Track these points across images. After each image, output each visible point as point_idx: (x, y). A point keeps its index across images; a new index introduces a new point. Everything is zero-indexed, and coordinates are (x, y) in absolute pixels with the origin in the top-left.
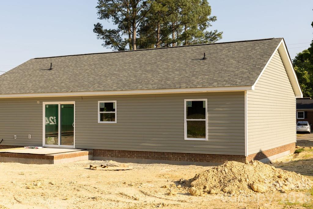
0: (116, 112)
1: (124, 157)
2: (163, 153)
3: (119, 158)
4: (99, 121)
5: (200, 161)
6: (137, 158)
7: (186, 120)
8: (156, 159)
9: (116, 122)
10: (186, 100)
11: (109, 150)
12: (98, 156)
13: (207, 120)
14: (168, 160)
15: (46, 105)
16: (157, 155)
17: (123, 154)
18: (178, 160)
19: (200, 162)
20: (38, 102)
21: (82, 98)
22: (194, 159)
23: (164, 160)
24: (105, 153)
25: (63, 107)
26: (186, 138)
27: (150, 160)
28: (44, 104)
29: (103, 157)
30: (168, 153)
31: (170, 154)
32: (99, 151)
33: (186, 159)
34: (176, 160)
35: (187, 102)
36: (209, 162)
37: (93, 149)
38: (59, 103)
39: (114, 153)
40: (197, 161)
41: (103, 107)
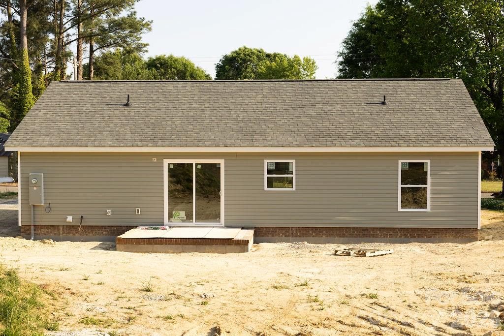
0: (294, 176)
1: (306, 236)
2: (367, 229)
3: (298, 238)
4: (266, 188)
5: (419, 237)
6: (327, 237)
7: (400, 186)
8: (355, 237)
9: (294, 189)
10: (400, 162)
11: (282, 227)
12: (263, 236)
13: (429, 186)
14: (373, 237)
15: (169, 164)
16: (357, 232)
17: (305, 232)
18: (387, 237)
19: (419, 239)
20: (155, 160)
21: (236, 155)
22: (410, 235)
23: (368, 238)
24: (276, 231)
25: (199, 167)
26: (400, 209)
27: (347, 238)
28: (166, 162)
29: (273, 238)
30: (373, 228)
31: (377, 231)
32: (265, 229)
33: (399, 235)
34: (384, 237)
35: (402, 163)
36: (431, 237)
37: (255, 227)
38: (193, 162)
39: (290, 232)
40: (415, 237)
41: (273, 168)
